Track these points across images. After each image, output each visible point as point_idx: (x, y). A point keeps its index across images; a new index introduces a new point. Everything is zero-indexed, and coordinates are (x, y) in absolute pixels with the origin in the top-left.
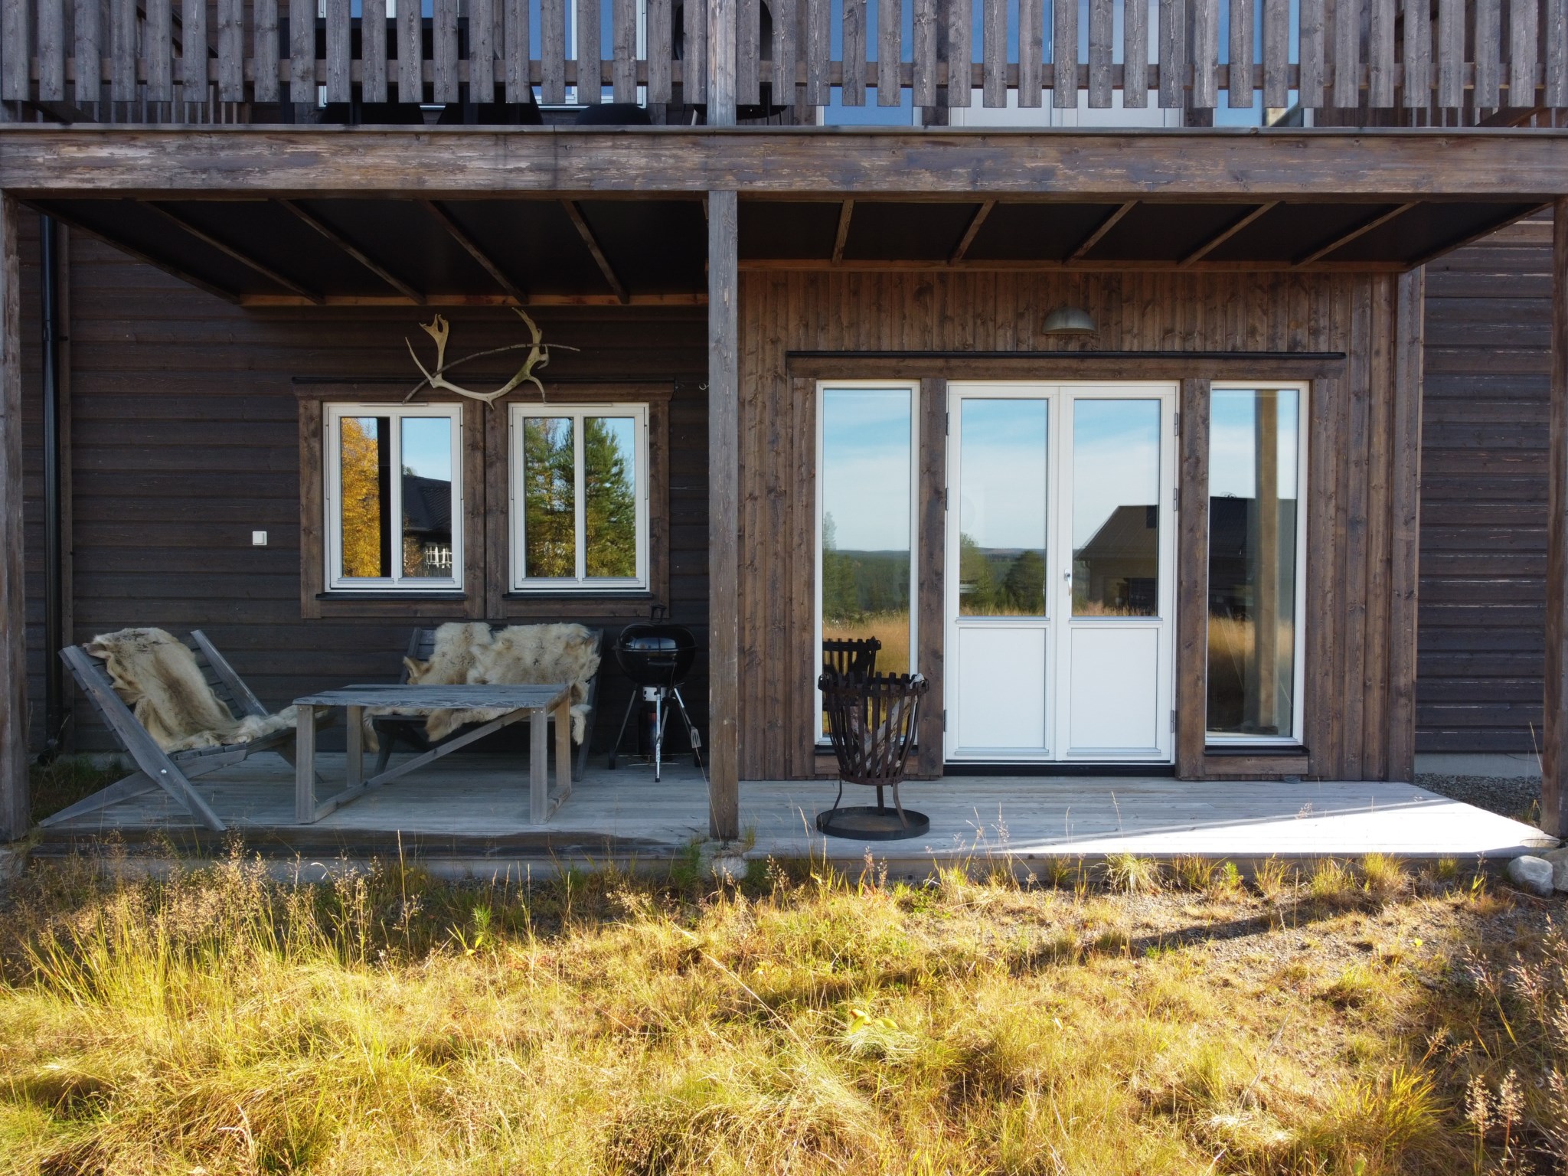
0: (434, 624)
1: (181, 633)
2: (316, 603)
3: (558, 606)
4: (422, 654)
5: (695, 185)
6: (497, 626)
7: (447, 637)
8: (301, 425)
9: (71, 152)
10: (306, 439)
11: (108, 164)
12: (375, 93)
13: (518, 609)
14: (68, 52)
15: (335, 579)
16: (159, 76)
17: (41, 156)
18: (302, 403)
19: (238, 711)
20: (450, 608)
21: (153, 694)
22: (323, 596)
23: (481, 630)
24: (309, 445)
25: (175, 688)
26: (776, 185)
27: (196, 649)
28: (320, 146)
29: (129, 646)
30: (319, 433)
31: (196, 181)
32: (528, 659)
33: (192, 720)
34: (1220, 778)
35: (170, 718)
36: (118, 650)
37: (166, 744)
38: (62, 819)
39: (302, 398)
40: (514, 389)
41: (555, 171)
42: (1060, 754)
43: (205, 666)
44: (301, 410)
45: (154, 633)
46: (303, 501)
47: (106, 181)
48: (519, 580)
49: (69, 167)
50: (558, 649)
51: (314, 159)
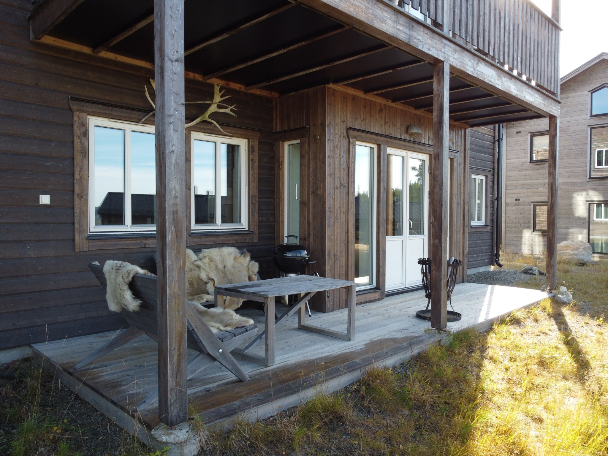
2: (86, 242)
3: (214, 239)
8: (75, 128)
10: (79, 137)
15: (92, 227)
18: (76, 114)
22: (89, 237)
24: (81, 141)
39: (77, 111)
40: (197, 124)
44: (76, 118)
46: (77, 176)
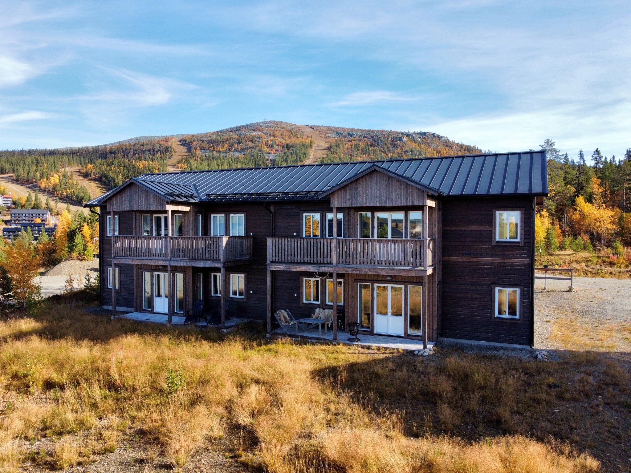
0: (316, 308)
1: (285, 310)
3: (332, 307)
4: (314, 313)
5: (332, 272)
6: (324, 309)
7: (317, 310)
9: (276, 266)
10: (301, 282)
11: (279, 268)
12: (302, 261)
13: (326, 307)
14: (275, 256)
15: (305, 301)
16: (283, 259)
17: (273, 267)
19: (291, 320)
20: (318, 306)
21: (282, 318)
22: (303, 303)
23: (321, 309)
25: (285, 317)
26: (340, 272)
27: (287, 312)
28: (297, 267)
29: (280, 313)
30: (303, 282)
31: (286, 270)
32: (327, 314)
33: (286, 322)
34: (410, 339)
35: (284, 321)
36: (279, 313)
37: (283, 324)
38: (274, 331)
39: (301, 277)
41: (319, 270)
42: (389, 334)
43: (288, 314)
44: (301, 279)
45: (283, 311)
46: (301, 290)
47: (279, 269)
48: (327, 303)
49: (275, 268)
50: (330, 313)
51: (297, 268)
